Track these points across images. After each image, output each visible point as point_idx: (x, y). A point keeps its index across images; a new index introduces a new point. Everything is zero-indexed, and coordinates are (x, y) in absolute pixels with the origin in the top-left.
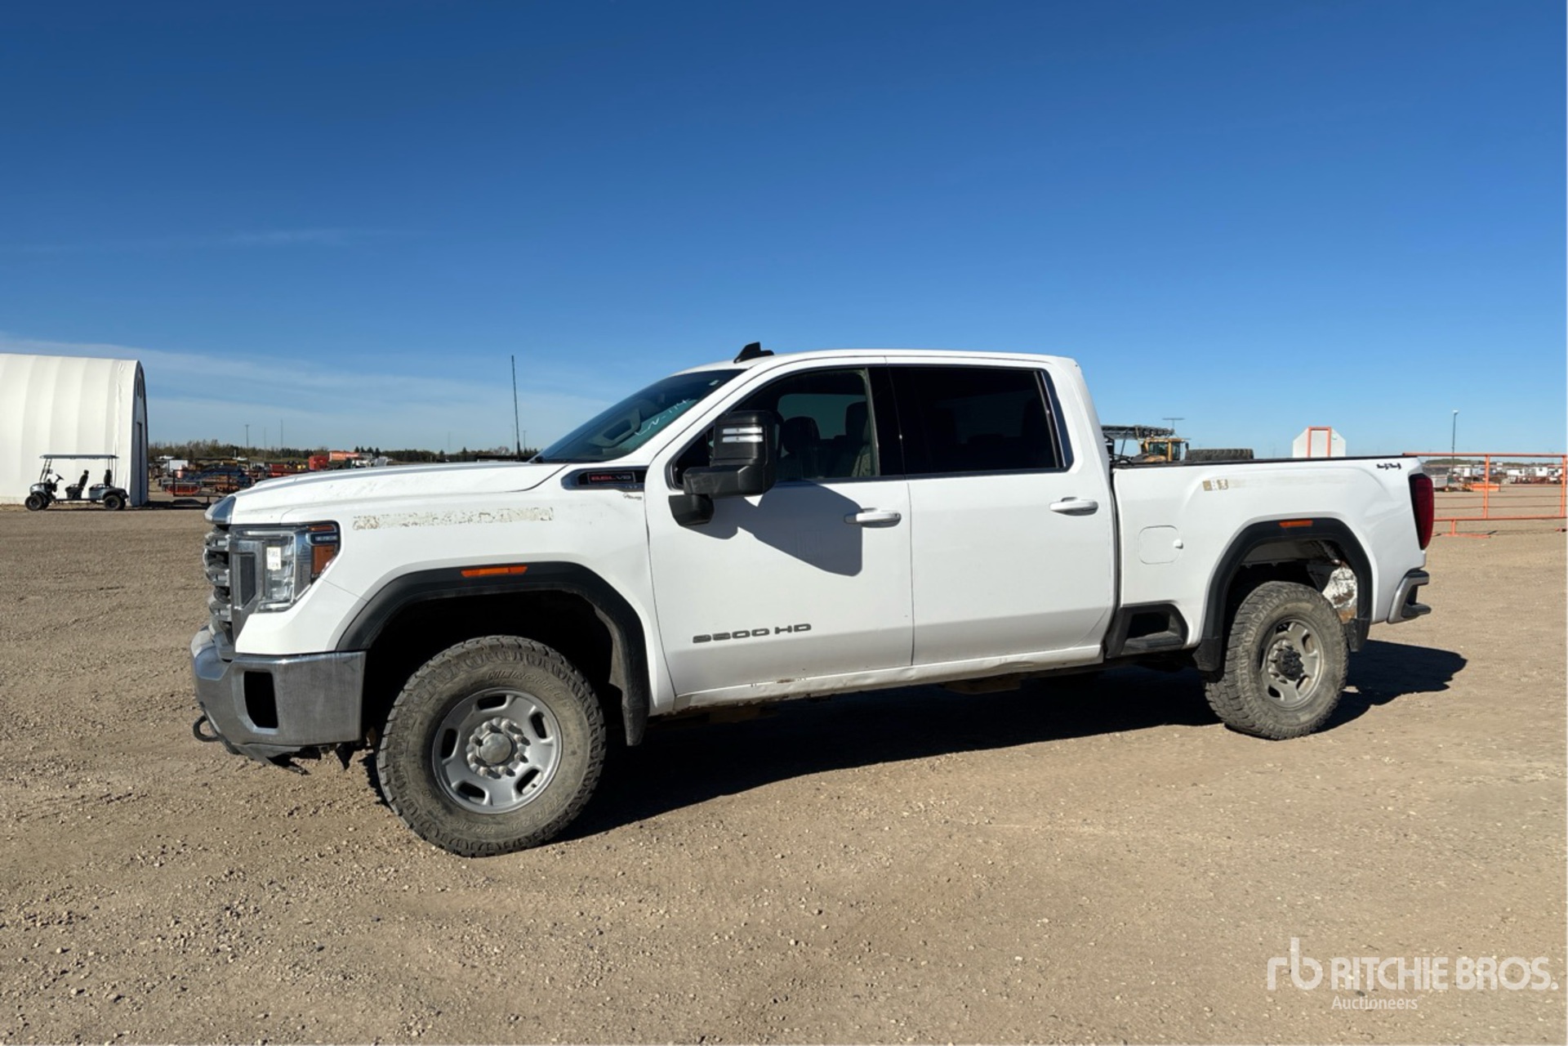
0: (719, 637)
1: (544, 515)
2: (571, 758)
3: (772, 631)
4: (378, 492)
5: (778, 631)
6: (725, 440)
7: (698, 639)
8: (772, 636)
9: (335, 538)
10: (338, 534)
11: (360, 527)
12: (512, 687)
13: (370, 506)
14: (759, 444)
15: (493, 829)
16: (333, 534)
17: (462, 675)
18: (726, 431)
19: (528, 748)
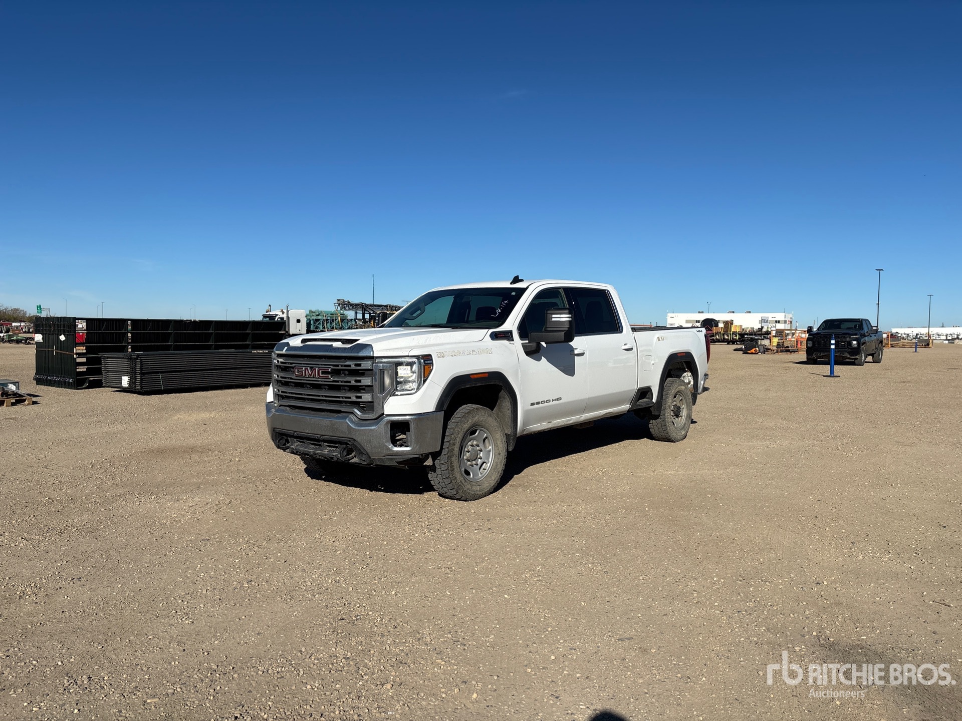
0: (538, 403)
1: (489, 351)
2: (498, 456)
3: (551, 401)
4: (432, 342)
5: (553, 400)
6: (553, 319)
7: (532, 404)
8: (551, 403)
9: (431, 362)
10: (432, 360)
11: (439, 357)
12: (480, 426)
13: (440, 347)
14: (569, 321)
15: (478, 488)
16: (430, 360)
17: (470, 421)
18: (553, 316)
19: (481, 453)
